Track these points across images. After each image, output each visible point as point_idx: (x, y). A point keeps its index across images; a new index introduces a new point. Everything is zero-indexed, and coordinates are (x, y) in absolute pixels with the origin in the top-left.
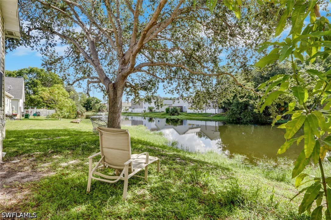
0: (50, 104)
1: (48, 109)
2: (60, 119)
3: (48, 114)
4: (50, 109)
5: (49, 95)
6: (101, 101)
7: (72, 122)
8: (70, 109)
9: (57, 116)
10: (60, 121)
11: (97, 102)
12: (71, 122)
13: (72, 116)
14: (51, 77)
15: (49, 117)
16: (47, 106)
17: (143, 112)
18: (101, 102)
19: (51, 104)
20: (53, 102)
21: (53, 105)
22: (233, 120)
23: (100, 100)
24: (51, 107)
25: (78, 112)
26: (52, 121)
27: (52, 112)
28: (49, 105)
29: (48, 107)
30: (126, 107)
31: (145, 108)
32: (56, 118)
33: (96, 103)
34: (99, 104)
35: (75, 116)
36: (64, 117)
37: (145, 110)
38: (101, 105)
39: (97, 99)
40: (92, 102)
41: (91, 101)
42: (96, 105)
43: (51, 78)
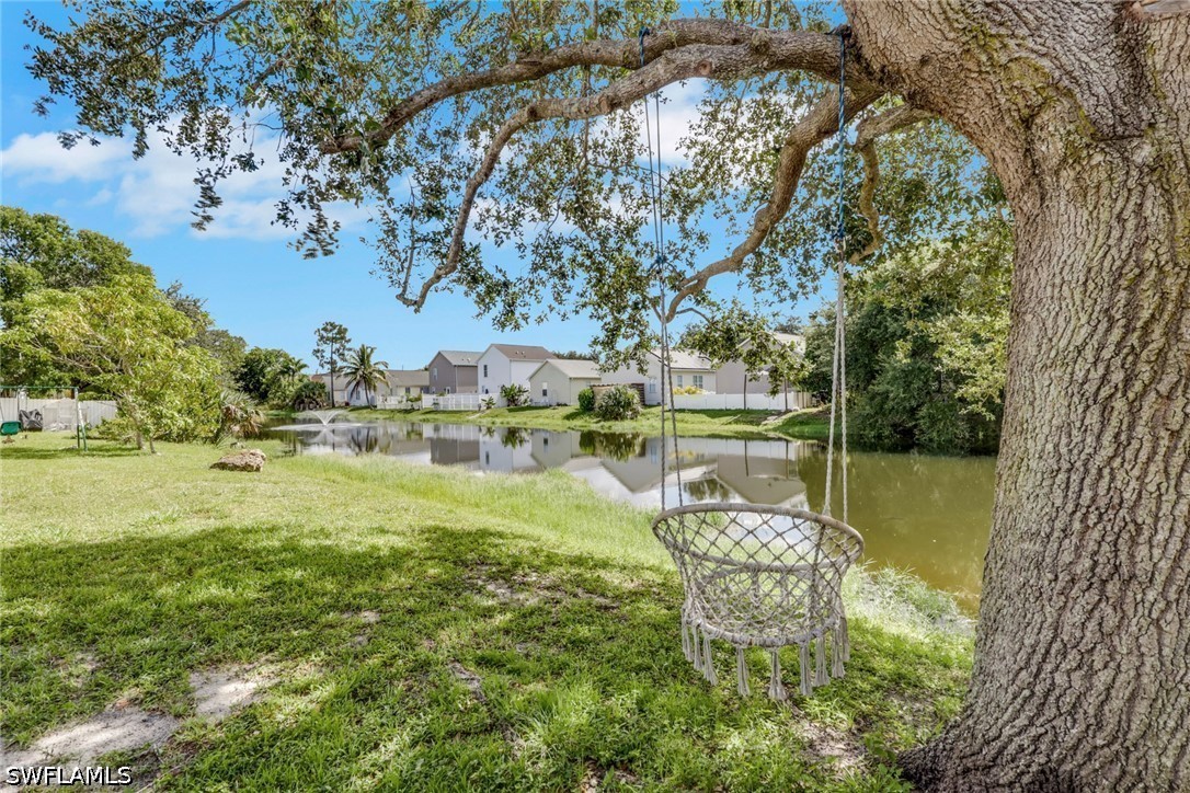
0: (94, 373)
1: (82, 399)
2: (146, 446)
3: (82, 424)
4: (95, 399)
5: (86, 327)
6: (305, 366)
7: (222, 466)
8: (190, 397)
9: (132, 434)
10: (149, 459)
11: (286, 371)
12: (214, 466)
13: (202, 431)
14: (90, 254)
15: (88, 438)
16: (76, 382)
17: (483, 408)
18: (303, 371)
19: (99, 373)
20: (111, 365)
21: (109, 377)
22: (879, 437)
23: (302, 363)
24: (98, 390)
25: (228, 409)
26: (106, 461)
27: (104, 410)
28: (85, 377)
29: (84, 387)
30: (408, 390)
31: (487, 392)
32: (127, 441)
33: (283, 373)
34: (296, 378)
35: (215, 427)
36: (166, 438)
37: (491, 399)
38: (305, 380)
39: (286, 356)
40: (269, 369)
41: (264, 367)
42: (284, 381)
43: (93, 260)
